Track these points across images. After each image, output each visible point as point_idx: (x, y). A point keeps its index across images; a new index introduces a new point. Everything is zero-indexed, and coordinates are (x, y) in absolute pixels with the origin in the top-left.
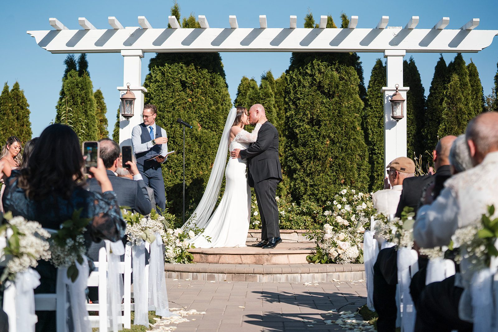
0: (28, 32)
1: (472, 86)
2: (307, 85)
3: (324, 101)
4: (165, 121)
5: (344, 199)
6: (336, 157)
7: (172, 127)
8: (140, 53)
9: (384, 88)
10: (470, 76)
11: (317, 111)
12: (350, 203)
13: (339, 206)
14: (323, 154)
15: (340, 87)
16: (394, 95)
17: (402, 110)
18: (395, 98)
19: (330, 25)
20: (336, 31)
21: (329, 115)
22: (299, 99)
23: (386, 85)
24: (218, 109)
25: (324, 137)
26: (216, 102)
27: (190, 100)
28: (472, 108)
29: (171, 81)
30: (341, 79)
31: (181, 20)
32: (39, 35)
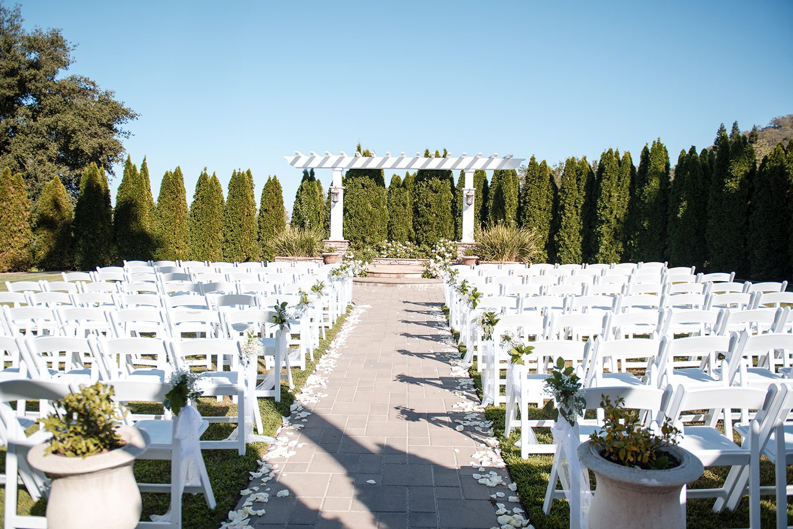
0: (284, 157)
1: (513, 181)
2: (425, 186)
3: (433, 194)
4: (354, 204)
5: (442, 244)
6: (438, 223)
7: (357, 207)
8: (341, 169)
9: (463, 189)
10: (513, 175)
11: (429, 200)
12: (445, 246)
13: (439, 248)
14: (432, 222)
15: (441, 188)
16: (468, 192)
17: (472, 200)
18: (468, 194)
19: (437, 155)
20: (441, 159)
21: (435, 202)
22: (421, 193)
23: (464, 187)
24: (380, 198)
25: (433, 213)
26: (379, 194)
27: (366, 193)
28: (512, 193)
29: (357, 184)
30: (442, 183)
31: (362, 152)
32: (290, 159)
